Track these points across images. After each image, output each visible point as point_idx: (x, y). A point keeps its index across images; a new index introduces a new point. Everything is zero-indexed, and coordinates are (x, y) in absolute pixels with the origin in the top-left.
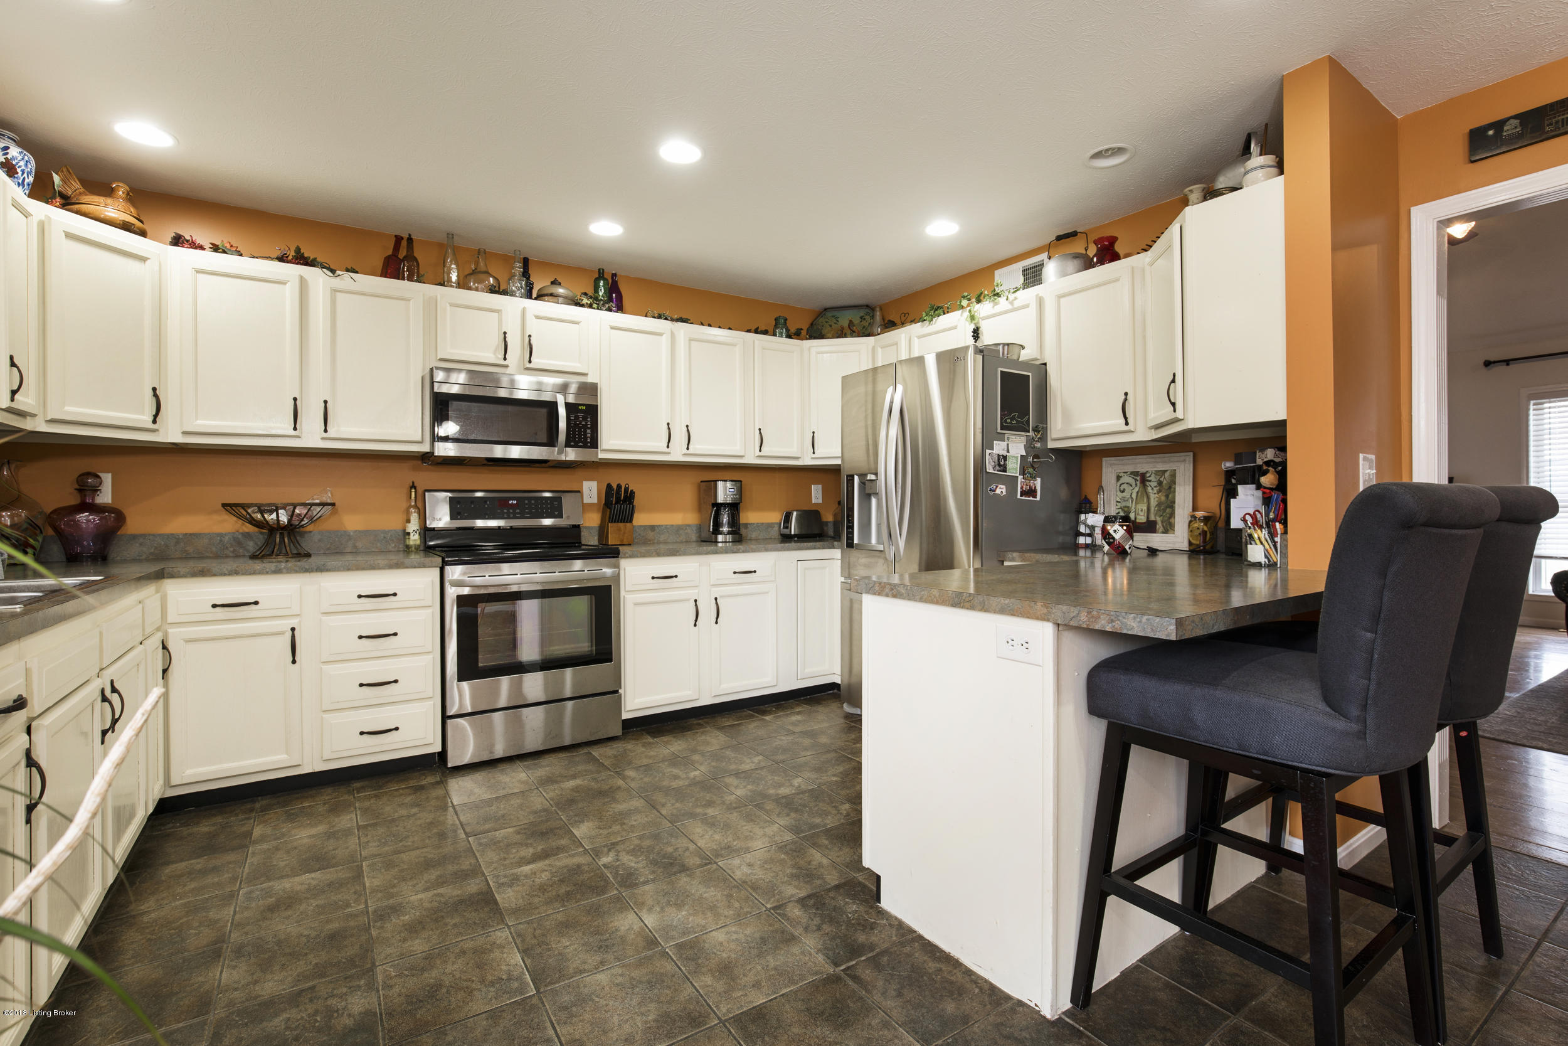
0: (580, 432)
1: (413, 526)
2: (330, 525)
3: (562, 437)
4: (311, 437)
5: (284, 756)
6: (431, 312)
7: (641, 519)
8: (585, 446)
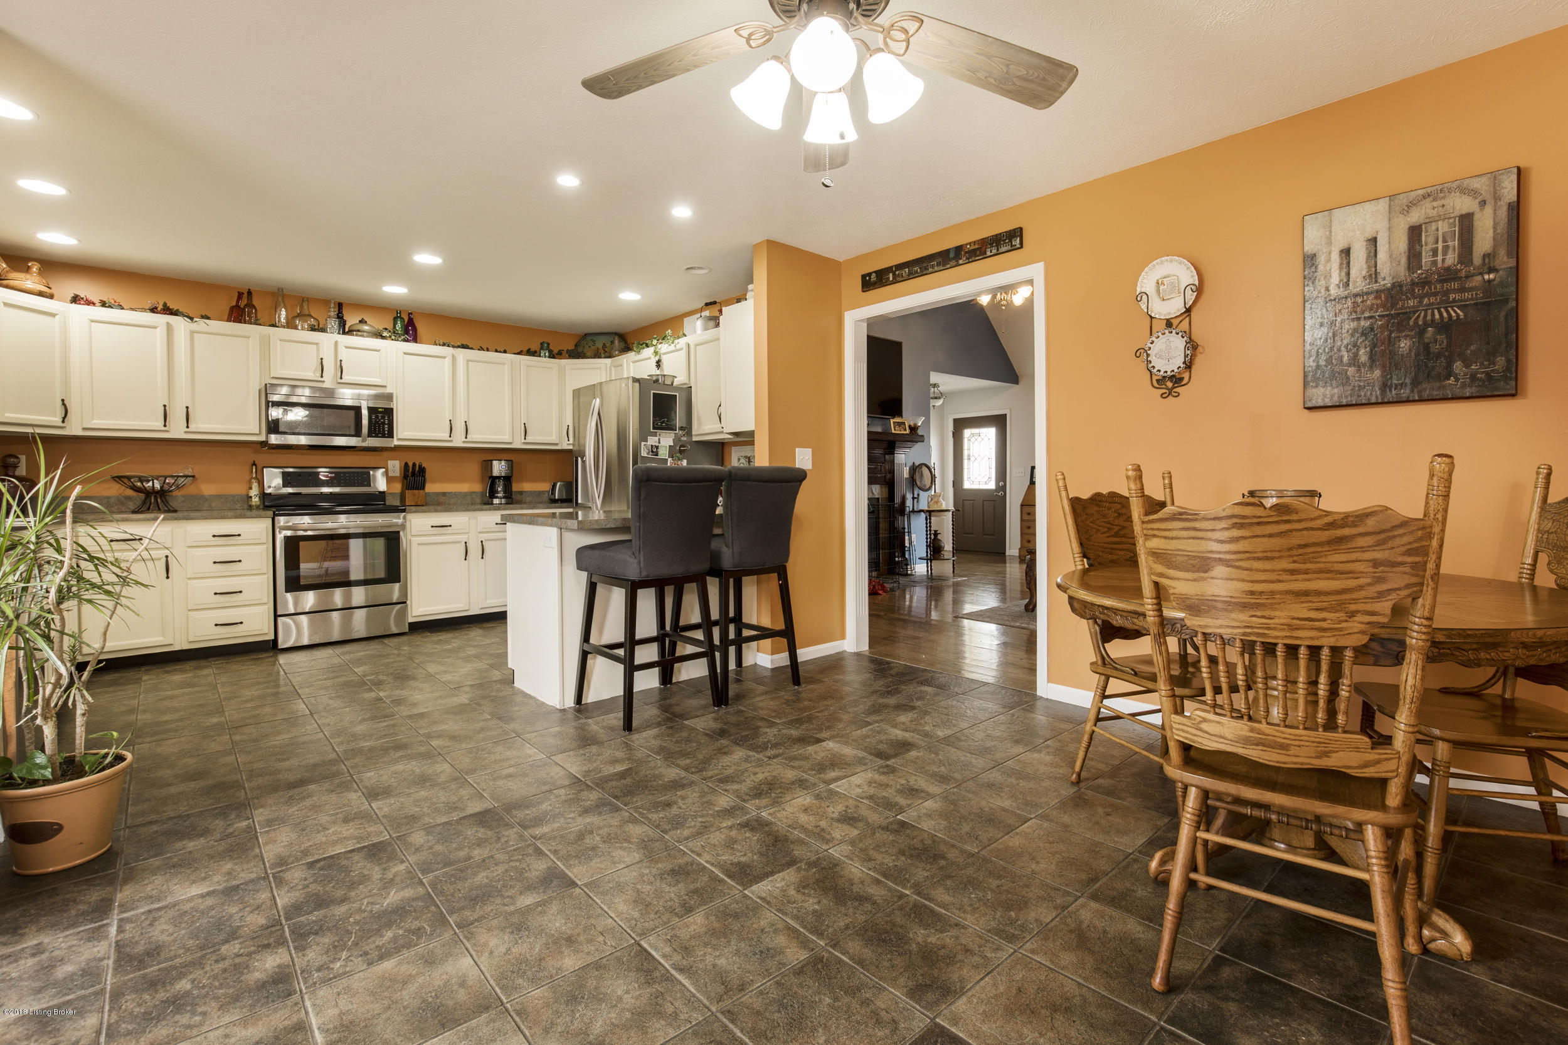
0: (379, 426)
1: (254, 492)
2: (190, 490)
3: (365, 430)
4: (177, 431)
5: (161, 638)
6: (265, 347)
7: (430, 488)
8: (384, 436)
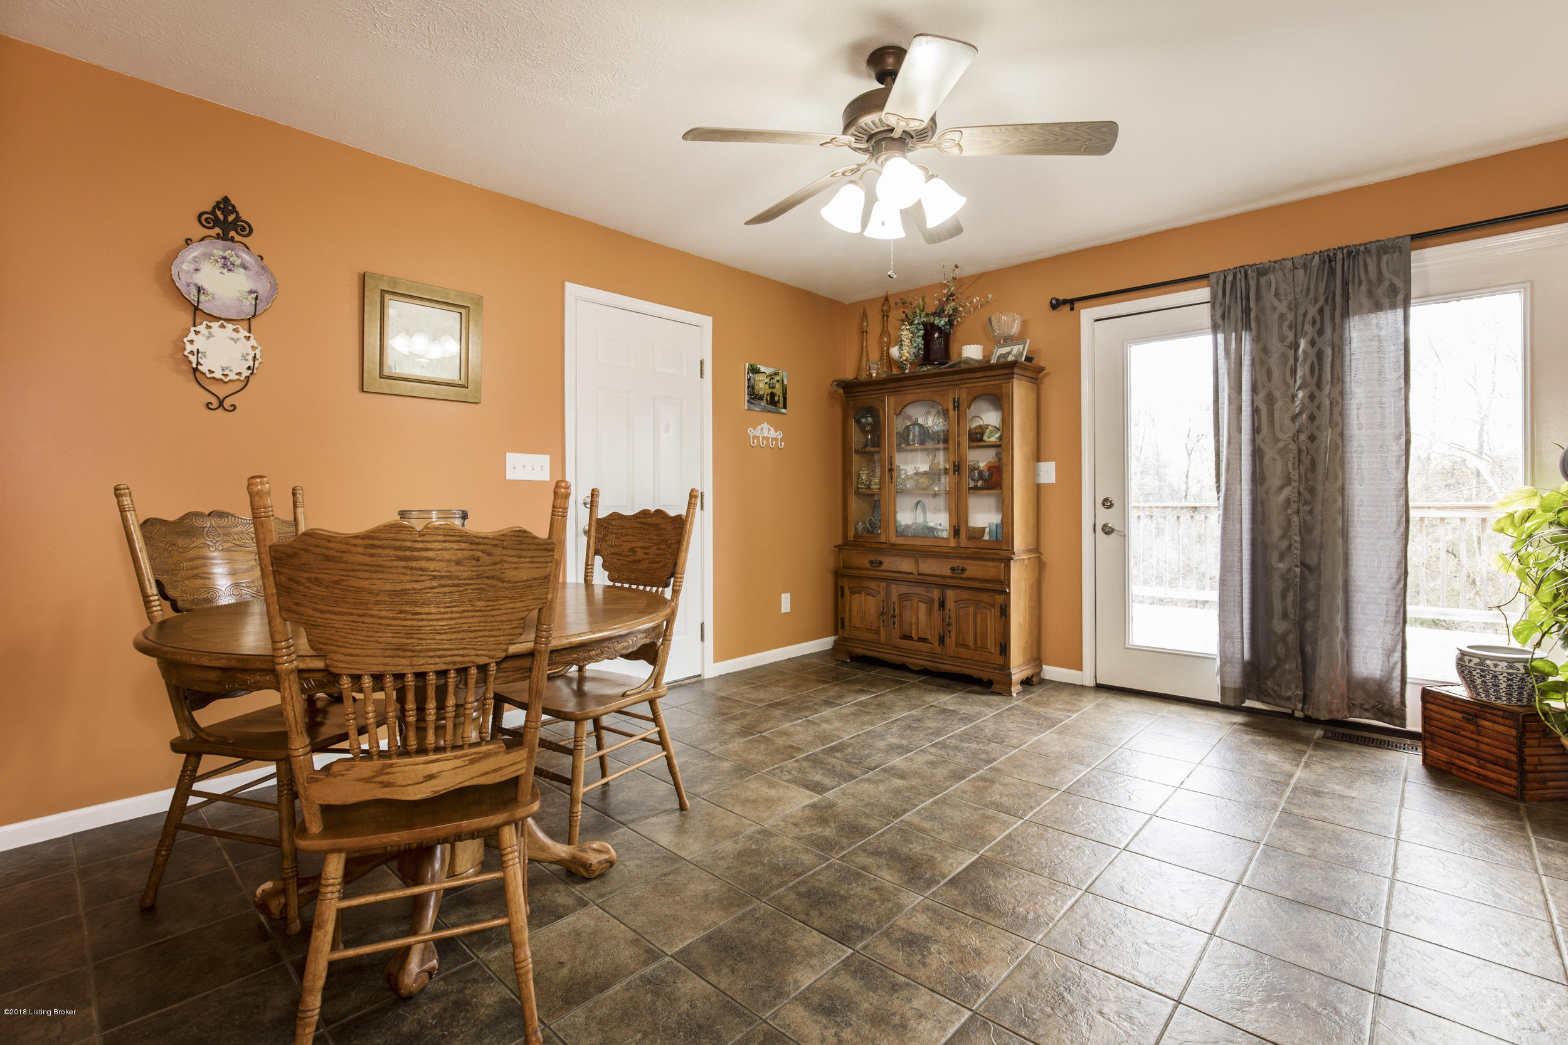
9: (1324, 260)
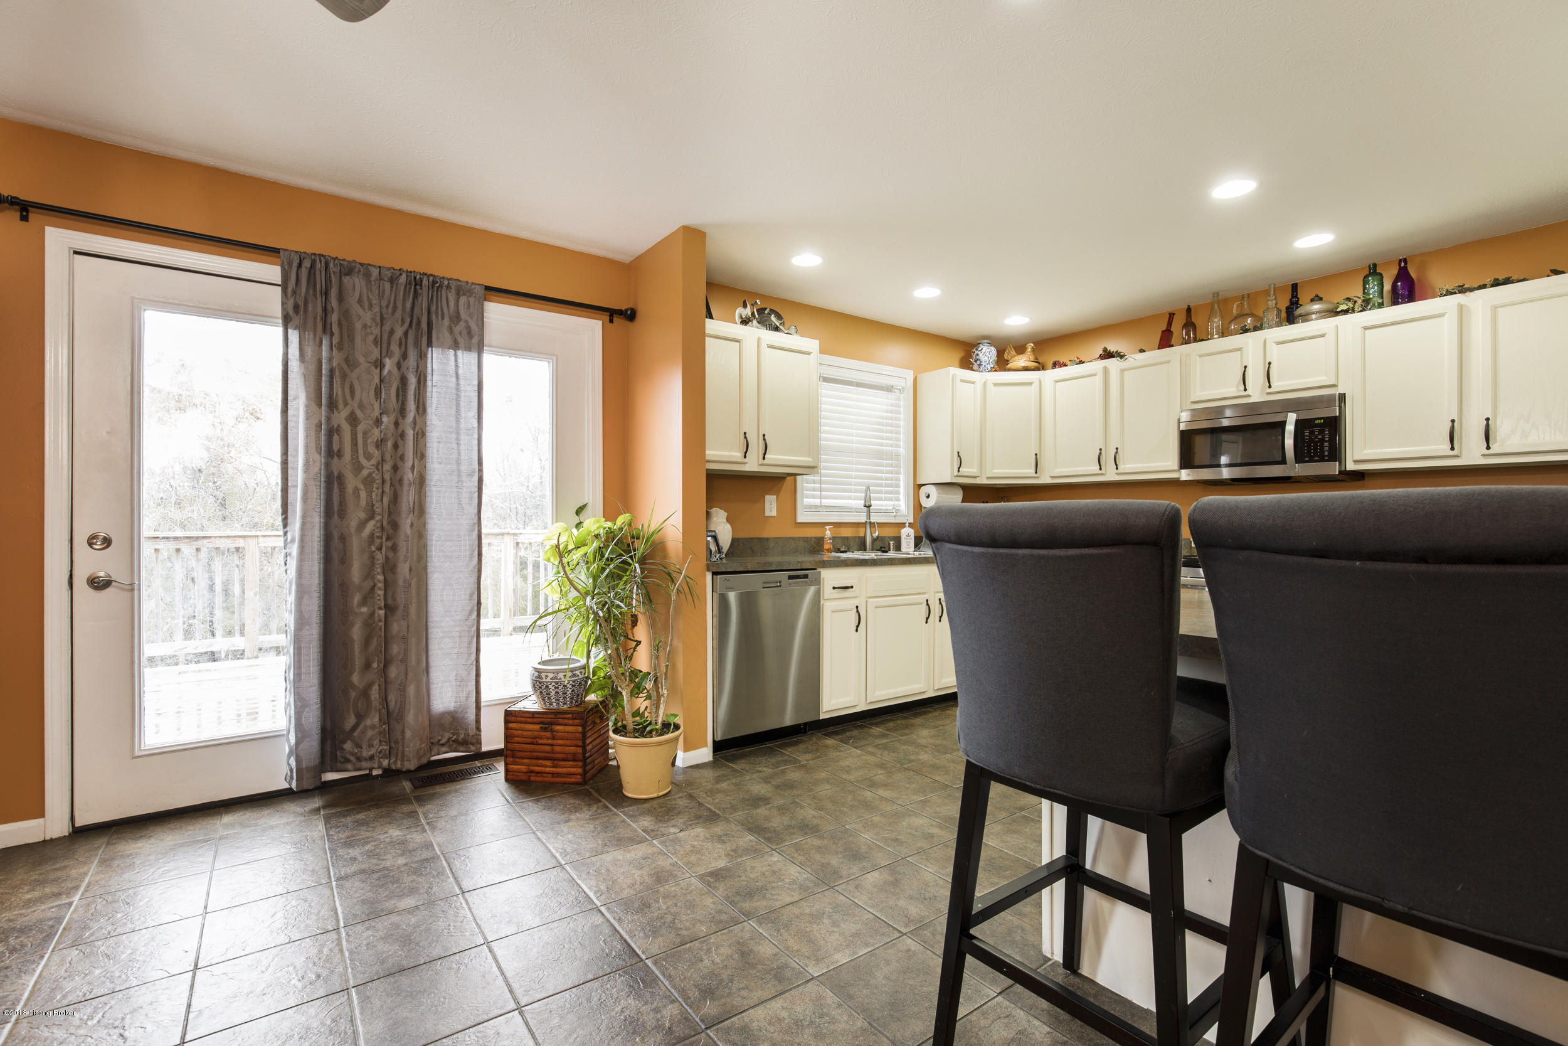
0: (1313, 447)
3: (1289, 454)
4: (1110, 473)
6: (1186, 368)
8: (1322, 460)
9: (410, 281)
